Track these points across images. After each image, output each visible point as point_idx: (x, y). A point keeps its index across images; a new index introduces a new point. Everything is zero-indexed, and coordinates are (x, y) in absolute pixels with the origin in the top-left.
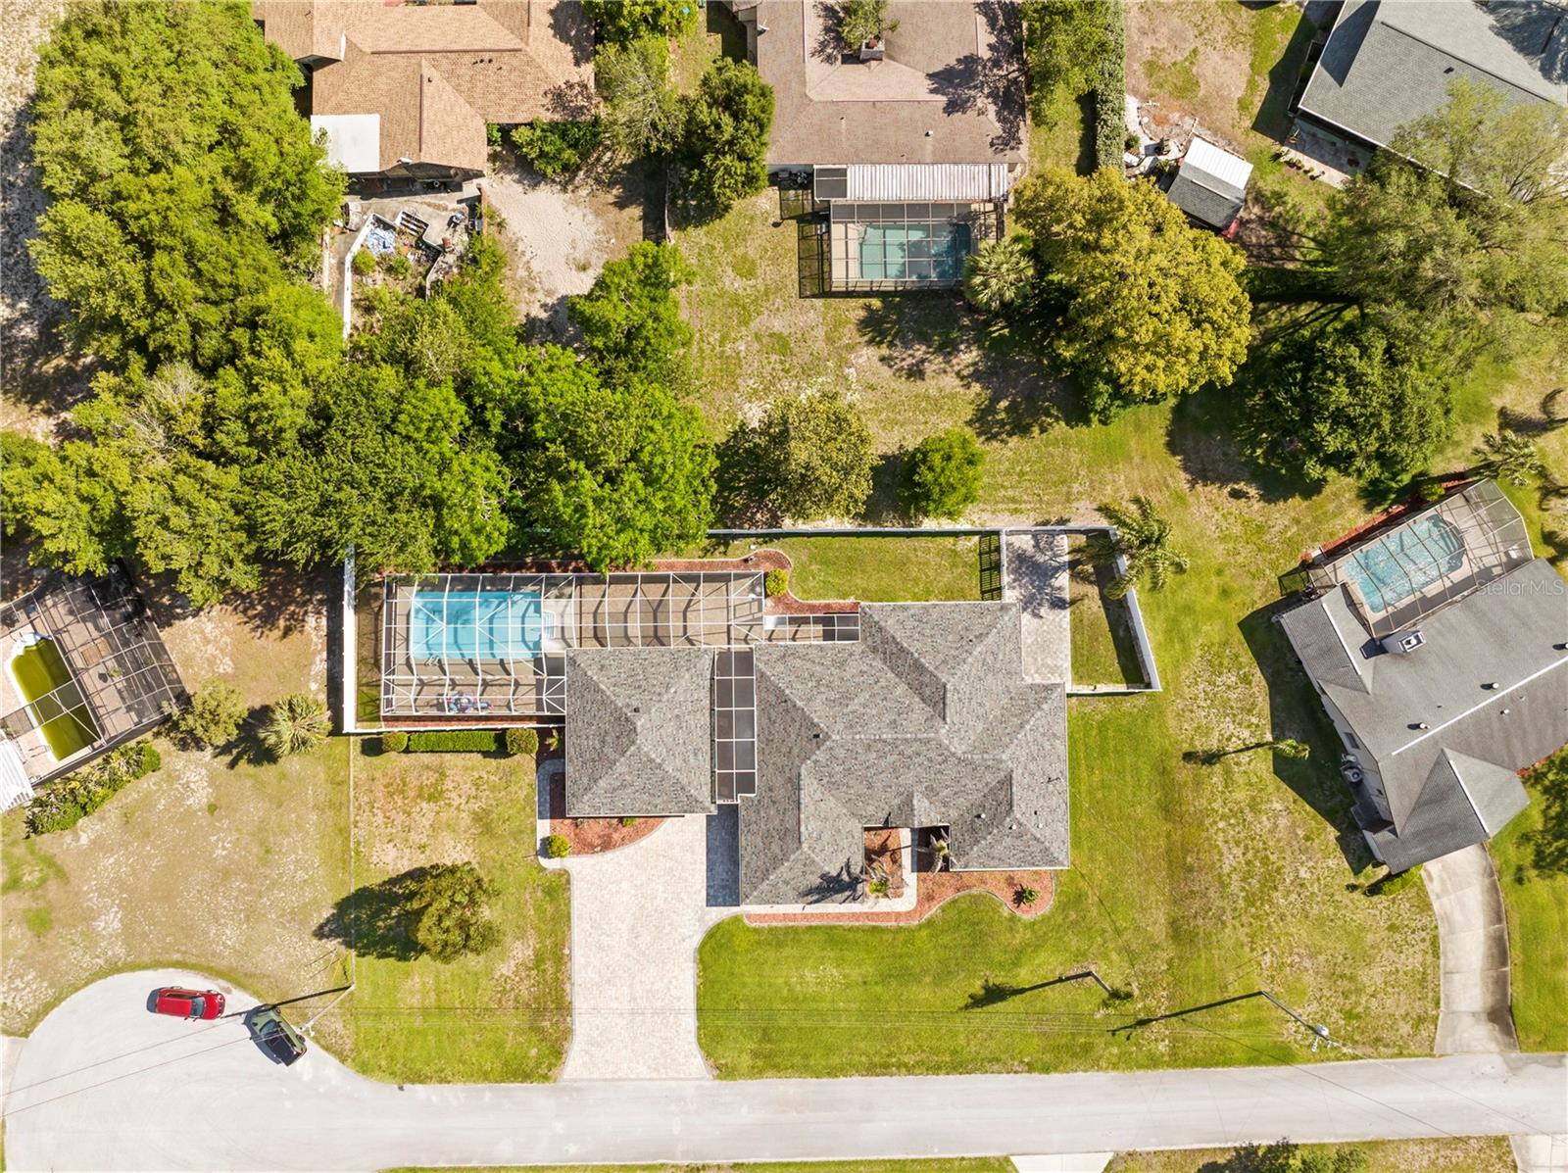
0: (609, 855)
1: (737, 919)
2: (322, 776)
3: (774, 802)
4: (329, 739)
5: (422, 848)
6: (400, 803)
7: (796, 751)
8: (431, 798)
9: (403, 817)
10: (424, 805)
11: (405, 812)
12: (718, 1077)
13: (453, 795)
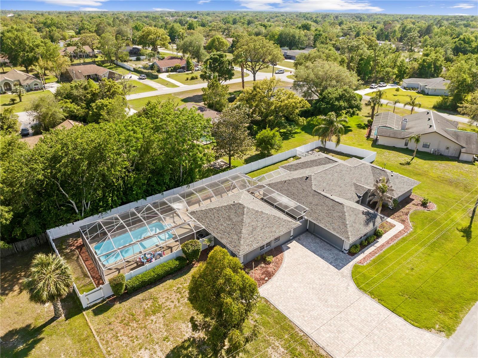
0: (274, 279)
1: (356, 267)
2: (69, 341)
3: (317, 205)
4: (67, 322)
5: (166, 339)
6: (135, 325)
7: (305, 188)
8: (154, 313)
9: (141, 332)
10: (153, 317)
11: (141, 328)
12: (448, 336)
13: (168, 304)
